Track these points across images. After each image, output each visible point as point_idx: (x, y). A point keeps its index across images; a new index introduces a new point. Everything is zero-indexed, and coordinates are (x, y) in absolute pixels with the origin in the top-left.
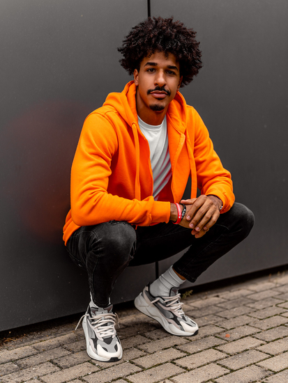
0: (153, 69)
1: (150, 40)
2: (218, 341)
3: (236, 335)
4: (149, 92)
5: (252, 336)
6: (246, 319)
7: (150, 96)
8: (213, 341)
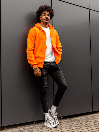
0: (45, 15)
1: (44, 8)
2: (69, 127)
3: (74, 126)
4: (45, 19)
5: (78, 126)
6: (77, 123)
7: (45, 20)
8: (68, 127)
